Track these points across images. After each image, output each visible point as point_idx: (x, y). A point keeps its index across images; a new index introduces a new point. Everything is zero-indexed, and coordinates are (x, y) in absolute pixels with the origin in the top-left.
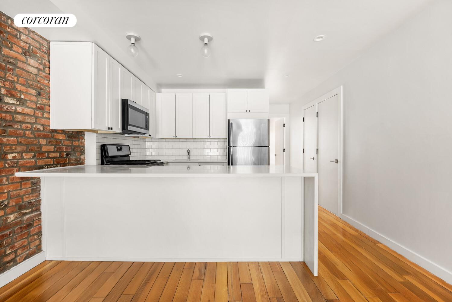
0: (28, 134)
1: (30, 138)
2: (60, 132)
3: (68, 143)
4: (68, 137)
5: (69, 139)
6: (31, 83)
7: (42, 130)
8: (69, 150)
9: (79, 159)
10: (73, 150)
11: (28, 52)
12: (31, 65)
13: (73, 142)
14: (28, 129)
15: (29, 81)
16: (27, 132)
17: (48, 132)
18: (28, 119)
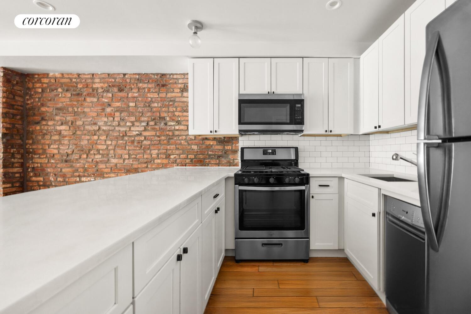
0: (183, 143)
1: (185, 145)
2: (211, 139)
3: (219, 147)
4: (219, 142)
5: (221, 144)
6: (186, 108)
7: (194, 139)
8: (220, 153)
9: (232, 161)
10: (225, 153)
11: (185, 89)
12: (185, 97)
13: (225, 146)
14: (183, 139)
15: (184, 108)
16: (182, 141)
17: (200, 140)
18: (183, 133)
